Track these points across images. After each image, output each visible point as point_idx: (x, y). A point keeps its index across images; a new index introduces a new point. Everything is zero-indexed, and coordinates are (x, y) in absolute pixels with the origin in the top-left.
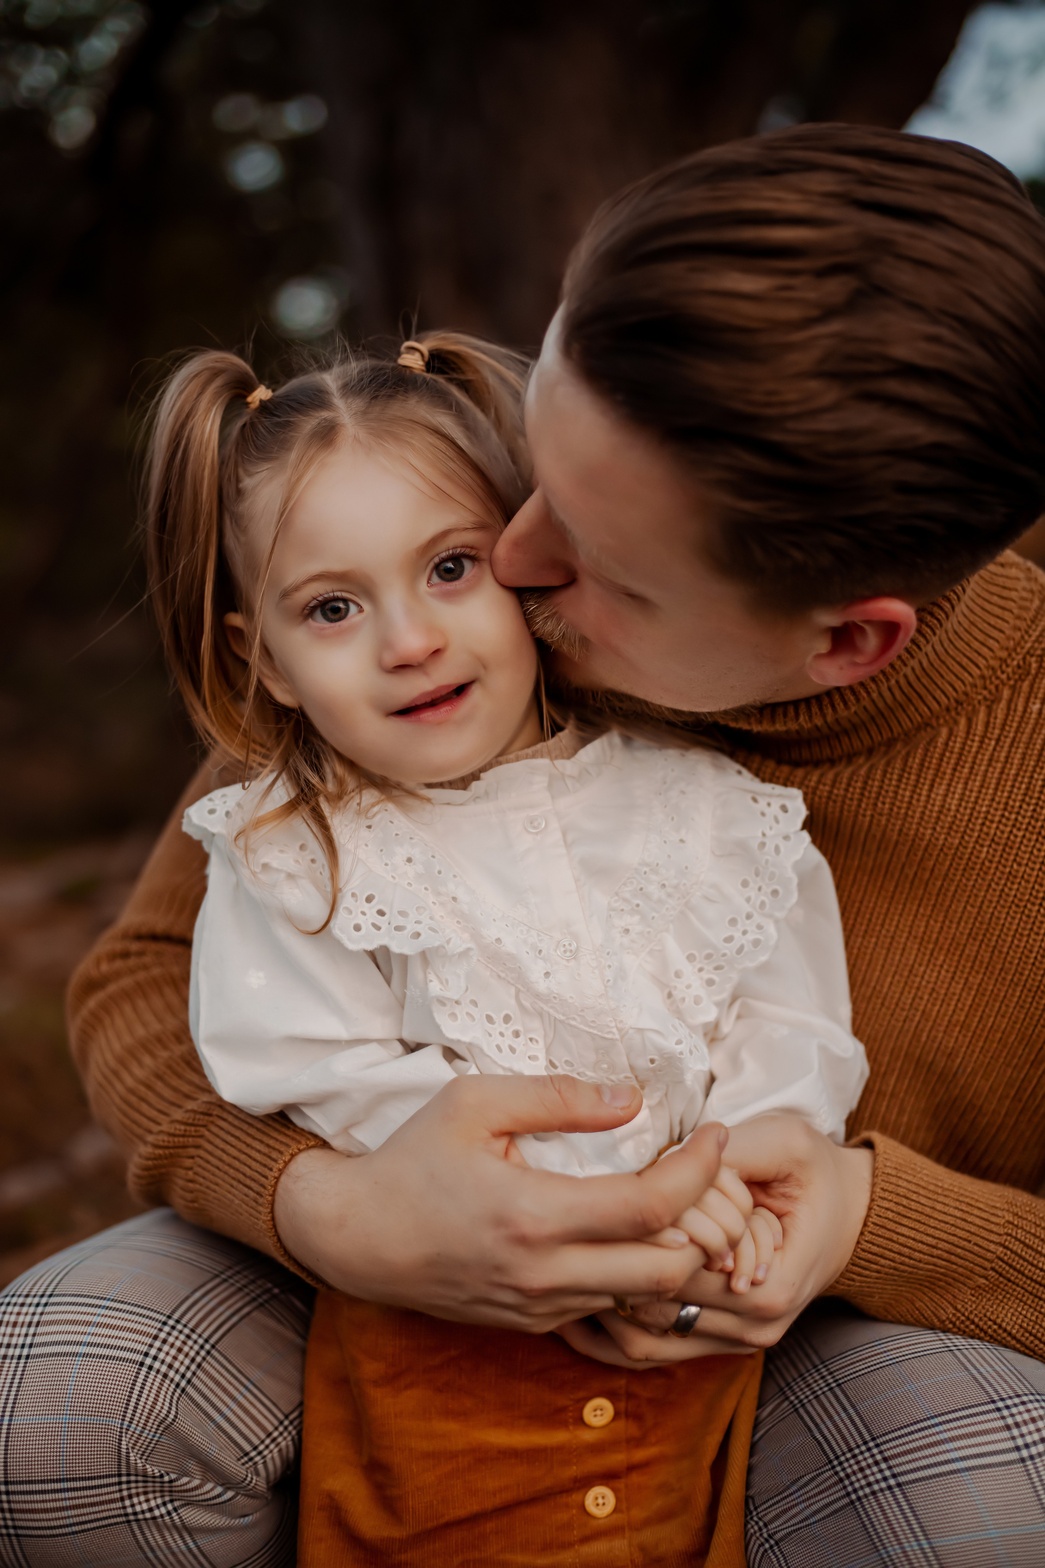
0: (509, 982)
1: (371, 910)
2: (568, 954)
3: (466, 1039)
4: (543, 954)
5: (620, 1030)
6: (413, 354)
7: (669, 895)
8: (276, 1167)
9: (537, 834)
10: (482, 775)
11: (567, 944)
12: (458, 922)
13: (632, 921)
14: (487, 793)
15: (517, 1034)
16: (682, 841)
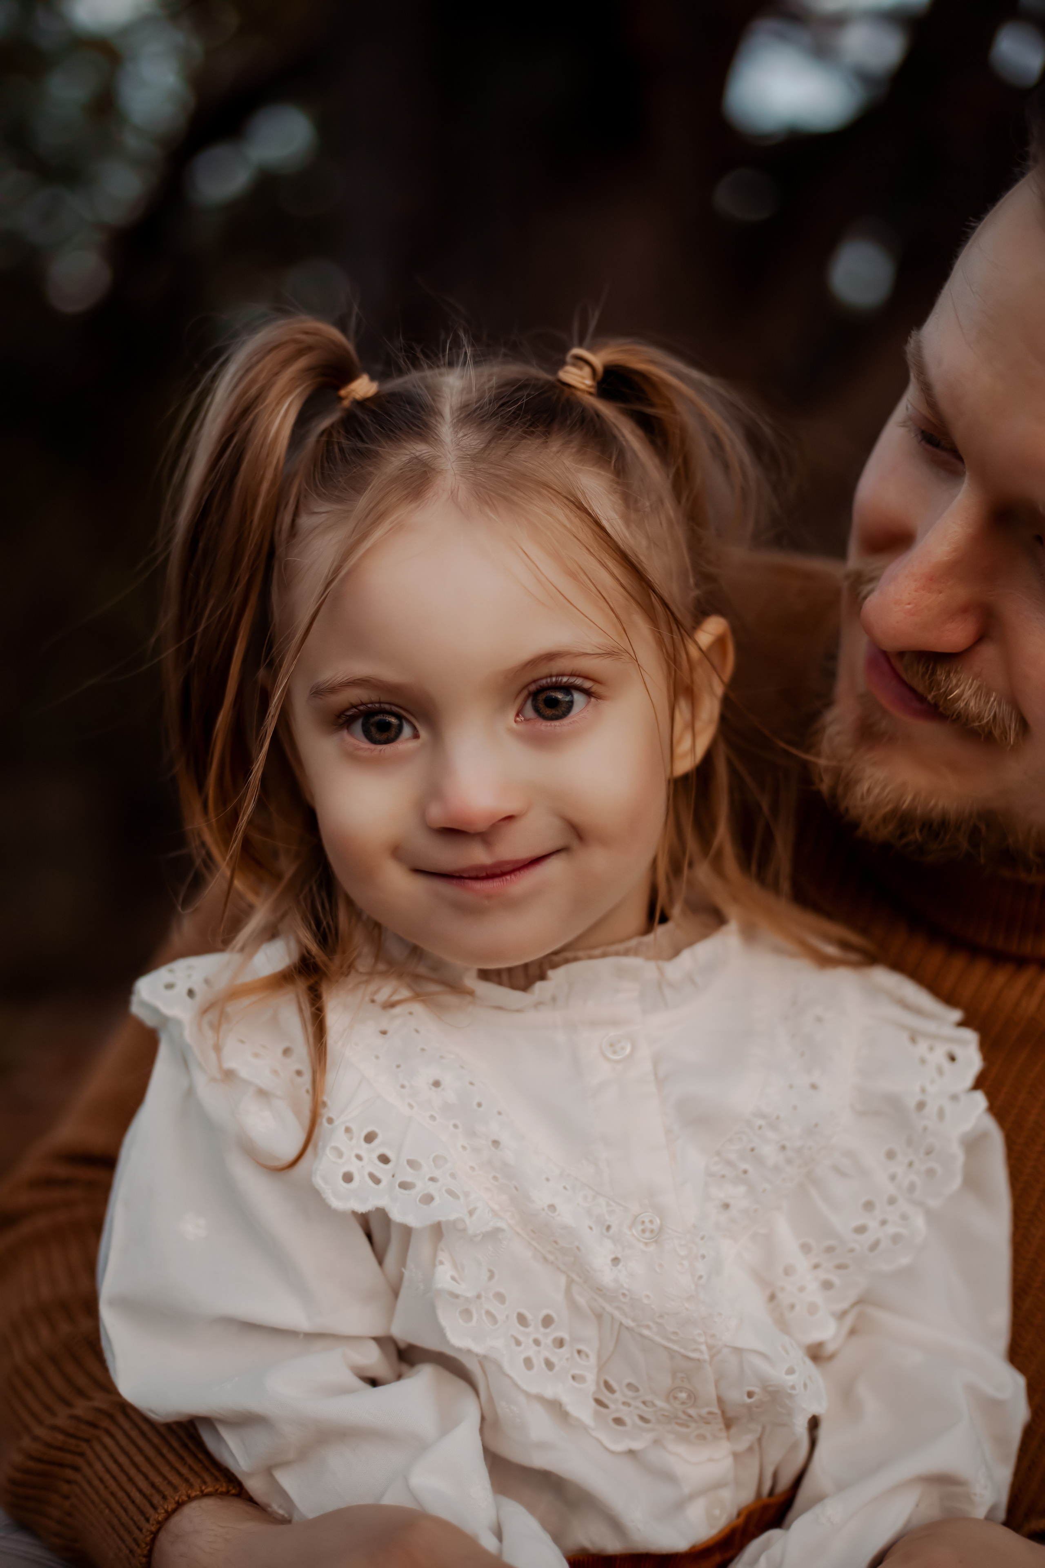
0: (559, 1268)
1: (370, 1153)
2: (647, 1235)
3: (479, 1349)
4: (612, 1231)
5: (710, 1347)
6: (581, 368)
7: (789, 1161)
8: (154, 1516)
9: (618, 1062)
10: (551, 973)
11: (647, 1220)
12: (495, 1178)
13: (736, 1193)
14: (554, 999)
15: (560, 1343)
16: (814, 1087)
